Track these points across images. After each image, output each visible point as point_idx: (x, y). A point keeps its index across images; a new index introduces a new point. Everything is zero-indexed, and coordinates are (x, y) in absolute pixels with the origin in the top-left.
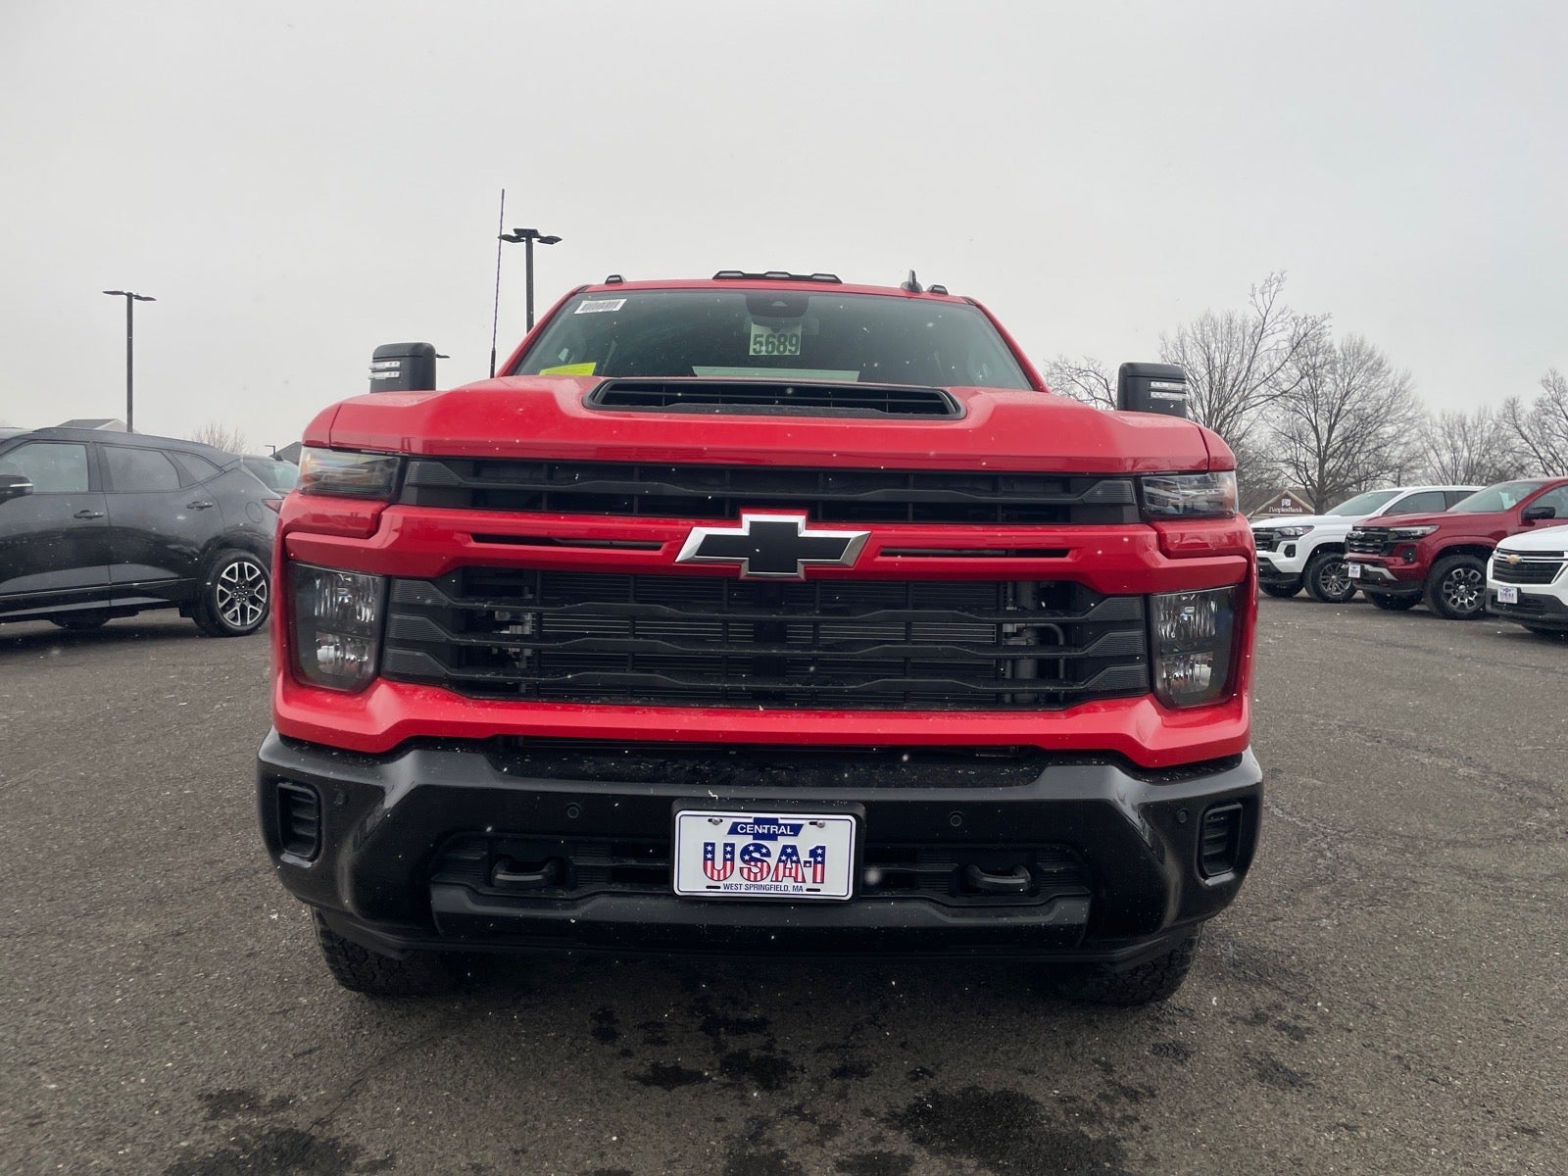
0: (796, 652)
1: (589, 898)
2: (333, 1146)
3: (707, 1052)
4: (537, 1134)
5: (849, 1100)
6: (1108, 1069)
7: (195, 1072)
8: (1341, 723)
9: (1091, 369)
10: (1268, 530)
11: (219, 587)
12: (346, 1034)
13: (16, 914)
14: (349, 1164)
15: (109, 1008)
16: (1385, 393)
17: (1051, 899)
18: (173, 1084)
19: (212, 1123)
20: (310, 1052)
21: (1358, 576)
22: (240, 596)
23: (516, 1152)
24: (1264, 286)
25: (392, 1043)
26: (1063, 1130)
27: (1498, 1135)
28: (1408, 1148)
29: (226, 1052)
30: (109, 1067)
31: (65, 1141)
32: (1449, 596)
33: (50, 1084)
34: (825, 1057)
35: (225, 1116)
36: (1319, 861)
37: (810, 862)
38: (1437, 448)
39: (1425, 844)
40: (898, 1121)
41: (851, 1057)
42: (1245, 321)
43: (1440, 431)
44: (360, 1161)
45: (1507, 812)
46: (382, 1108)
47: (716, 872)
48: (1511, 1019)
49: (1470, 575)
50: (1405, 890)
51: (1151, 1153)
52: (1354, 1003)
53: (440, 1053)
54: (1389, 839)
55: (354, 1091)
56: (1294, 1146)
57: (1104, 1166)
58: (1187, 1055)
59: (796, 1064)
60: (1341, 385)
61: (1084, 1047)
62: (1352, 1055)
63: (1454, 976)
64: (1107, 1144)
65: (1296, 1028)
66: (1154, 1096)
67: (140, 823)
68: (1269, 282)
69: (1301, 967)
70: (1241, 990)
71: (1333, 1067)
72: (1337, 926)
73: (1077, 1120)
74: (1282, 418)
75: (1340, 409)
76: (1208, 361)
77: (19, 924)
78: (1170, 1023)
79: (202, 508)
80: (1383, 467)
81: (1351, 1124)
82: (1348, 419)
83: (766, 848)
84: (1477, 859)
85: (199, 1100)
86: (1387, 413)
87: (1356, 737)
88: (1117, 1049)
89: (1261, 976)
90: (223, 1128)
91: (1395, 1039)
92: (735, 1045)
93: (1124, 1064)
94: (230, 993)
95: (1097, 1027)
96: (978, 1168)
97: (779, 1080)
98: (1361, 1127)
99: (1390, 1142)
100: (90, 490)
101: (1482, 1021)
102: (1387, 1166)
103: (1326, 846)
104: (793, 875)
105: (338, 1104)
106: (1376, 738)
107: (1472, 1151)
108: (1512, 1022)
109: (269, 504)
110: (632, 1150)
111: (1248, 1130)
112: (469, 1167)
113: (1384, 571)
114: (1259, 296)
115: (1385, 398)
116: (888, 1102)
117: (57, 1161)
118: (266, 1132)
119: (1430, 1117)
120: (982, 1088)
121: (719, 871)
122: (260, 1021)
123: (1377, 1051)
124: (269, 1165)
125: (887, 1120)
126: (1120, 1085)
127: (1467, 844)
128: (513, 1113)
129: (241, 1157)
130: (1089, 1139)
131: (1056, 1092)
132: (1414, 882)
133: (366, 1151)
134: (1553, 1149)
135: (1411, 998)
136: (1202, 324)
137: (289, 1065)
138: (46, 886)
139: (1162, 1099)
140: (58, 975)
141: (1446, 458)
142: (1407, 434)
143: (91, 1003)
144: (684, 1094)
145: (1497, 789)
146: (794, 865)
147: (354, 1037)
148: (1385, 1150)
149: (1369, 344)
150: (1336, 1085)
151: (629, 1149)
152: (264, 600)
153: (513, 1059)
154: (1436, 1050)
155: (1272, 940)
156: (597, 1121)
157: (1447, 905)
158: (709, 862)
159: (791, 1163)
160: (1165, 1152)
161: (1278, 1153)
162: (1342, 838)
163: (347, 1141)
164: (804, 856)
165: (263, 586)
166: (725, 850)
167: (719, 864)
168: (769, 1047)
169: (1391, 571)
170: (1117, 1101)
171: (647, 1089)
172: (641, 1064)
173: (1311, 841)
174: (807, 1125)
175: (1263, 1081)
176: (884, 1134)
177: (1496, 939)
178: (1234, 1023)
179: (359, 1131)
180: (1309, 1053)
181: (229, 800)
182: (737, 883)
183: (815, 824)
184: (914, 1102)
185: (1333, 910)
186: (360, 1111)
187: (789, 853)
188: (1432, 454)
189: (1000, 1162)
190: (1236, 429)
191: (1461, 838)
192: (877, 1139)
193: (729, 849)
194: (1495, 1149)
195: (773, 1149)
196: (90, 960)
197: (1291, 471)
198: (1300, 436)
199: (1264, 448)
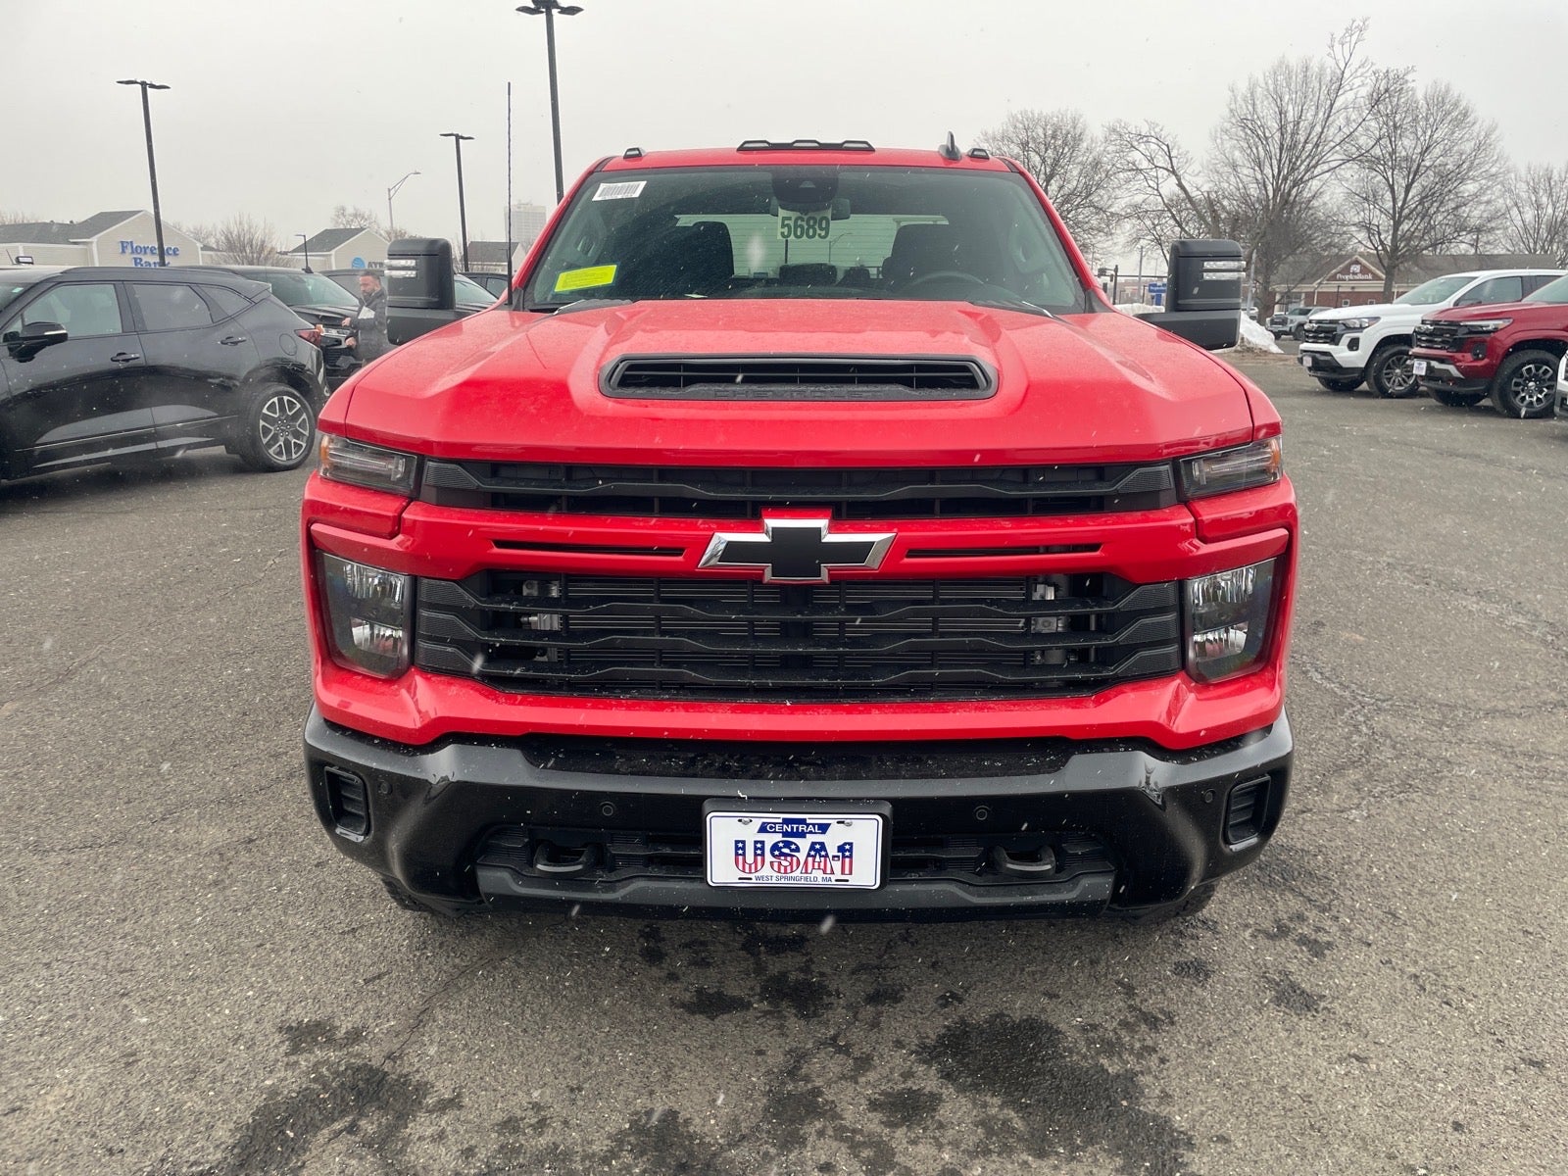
0: (822, 650)
1: (627, 882)
2: (404, 1084)
3: (748, 975)
4: (591, 1069)
5: (882, 1029)
6: (1130, 991)
7: (274, 1002)
8: (1391, 560)
9: (1153, 134)
10: (1332, 322)
11: (262, 423)
12: (411, 956)
13: (96, 820)
14: (420, 1103)
15: (191, 929)
16: (1468, 147)
17: (1076, 876)
18: (255, 1015)
19: (293, 1058)
20: (379, 977)
21: (1423, 373)
22: (283, 431)
23: (572, 1090)
24: (1344, 36)
25: (455, 966)
26: (1083, 1063)
27: (1507, 1068)
28: (1415, 1083)
29: (302, 978)
30: (195, 997)
31: (160, 1082)
32: (1517, 393)
33: (141, 1017)
34: (858, 980)
35: (304, 1050)
36: (1355, 737)
37: (838, 857)
38: (1520, 205)
39: (1464, 714)
40: (929, 1053)
41: (884, 979)
42: (1322, 69)
43: (1524, 186)
44: (430, 1101)
45: (1551, 672)
46: (448, 1040)
47: (747, 866)
48: (1531, 930)
49: (1541, 371)
50: (1438, 772)
51: (1167, 1090)
52: (1376, 911)
53: (499, 977)
54: (1427, 709)
55: (421, 1021)
56: (1306, 1080)
57: (1122, 1105)
58: (1207, 976)
59: (832, 987)
60: (1422, 138)
61: (1108, 966)
62: (1369, 974)
63: (1479, 877)
64: (1126, 1078)
65: (1316, 941)
66: (1173, 1023)
67: (206, 709)
68: (1349, 31)
69: (1327, 869)
70: (1265, 898)
71: (1349, 989)
72: (1366, 818)
73: (1098, 1053)
74: (1356, 177)
75: (1419, 165)
76: (1280, 115)
77: (100, 831)
78: (1192, 937)
79: (236, 343)
80: (1461, 228)
81: (1363, 1055)
82: (1427, 177)
83: (795, 844)
84: (1513, 731)
85: (280, 1032)
86: (1470, 169)
87: (1405, 578)
88: (1140, 968)
89: (1286, 880)
90: (303, 1063)
91: (1412, 955)
92: (775, 966)
93: (1146, 986)
94: (302, 909)
95: (1121, 943)
96: (1001, 1107)
97: (815, 1006)
98: (1372, 1058)
99: (1398, 1075)
100: (123, 332)
101: (1501, 932)
102: (1393, 1104)
103: (1362, 719)
104: (822, 866)
105: (406, 1036)
106: (1424, 579)
107: (1477, 1085)
108: (1531, 934)
109: (302, 335)
110: (679, 1088)
111: (1262, 1062)
112: (531, 1106)
113: (1452, 368)
114: (1338, 47)
115: (1469, 152)
116: (919, 1032)
117: (154, 1104)
118: (342, 1068)
119: (1441, 1046)
120: (1008, 1016)
121: (750, 865)
122: (332, 942)
123: (1394, 969)
124: (348, 1104)
125: (916, 1052)
126: (1140, 1010)
127: (1506, 714)
128: (568, 1046)
129: (322, 1096)
130: (1109, 1074)
131: (1079, 1019)
132: (1449, 762)
133: (435, 1089)
134: (1557, 1083)
135: (1433, 906)
136: (1275, 73)
137: (360, 992)
138: (122, 785)
139: (1181, 1027)
140: (141, 890)
141: (1529, 215)
142: (1489, 192)
143: (175, 923)
144: (727, 1023)
145: (1544, 642)
146: (822, 859)
147: (419, 960)
148: (1393, 1085)
149: (1455, 93)
150: (1351, 1010)
151: (676, 1087)
152: (307, 433)
153: (567, 984)
154: (1453, 967)
155: (1300, 836)
156: (647, 1054)
157: (1479, 790)
158: (741, 858)
159: (827, 1101)
160: (1181, 1089)
161: (1289, 1090)
162: (1379, 709)
163: (418, 1077)
164: (832, 851)
165: (304, 419)
166: (755, 847)
167: (750, 858)
168: (806, 969)
169: (1458, 368)
170: (1137, 1029)
171: (692, 1018)
172: (686, 990)
173: (1348, 712)
174: (841, 1057)
175: (1279, 1005)
176: (914, 1069)
177: (1525, 831)
178: (1256, 937)
179: (428, 1066)
180: (1327, 971)
181: (288, 680)
182: (768, 874)
183: (843, 822)
184: (943, 1031)
185: (1363, 799)
186: (428, 1043)
187: (818, 849)
188: (1515, 211)
189: (1023, 1101)
190: (1307, 190)
191: (1501, 705)
192: (908, 1075)
193: (759, 845)
194: (1502, 1084)
195: (810, 1086)
196: (170, 872)
197: (1362, 235)
198: (1374, 196)
199: (1335, 210)
